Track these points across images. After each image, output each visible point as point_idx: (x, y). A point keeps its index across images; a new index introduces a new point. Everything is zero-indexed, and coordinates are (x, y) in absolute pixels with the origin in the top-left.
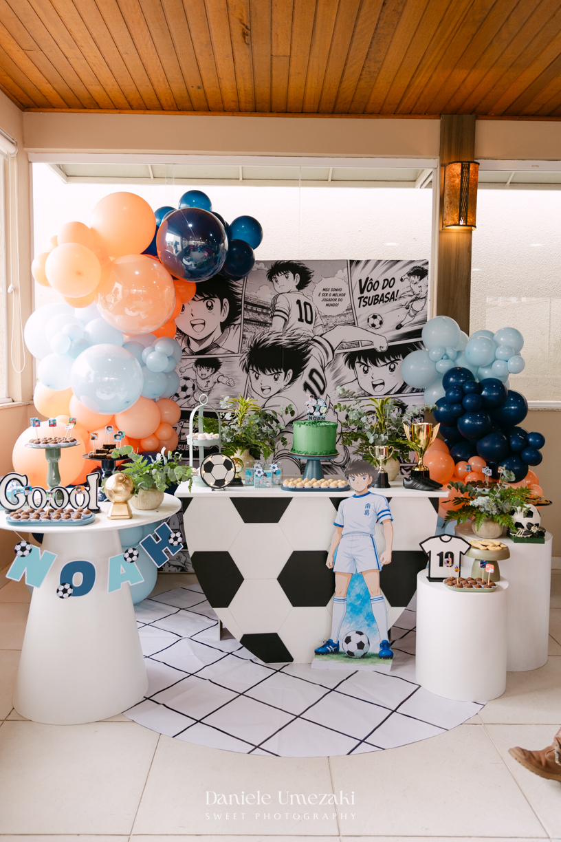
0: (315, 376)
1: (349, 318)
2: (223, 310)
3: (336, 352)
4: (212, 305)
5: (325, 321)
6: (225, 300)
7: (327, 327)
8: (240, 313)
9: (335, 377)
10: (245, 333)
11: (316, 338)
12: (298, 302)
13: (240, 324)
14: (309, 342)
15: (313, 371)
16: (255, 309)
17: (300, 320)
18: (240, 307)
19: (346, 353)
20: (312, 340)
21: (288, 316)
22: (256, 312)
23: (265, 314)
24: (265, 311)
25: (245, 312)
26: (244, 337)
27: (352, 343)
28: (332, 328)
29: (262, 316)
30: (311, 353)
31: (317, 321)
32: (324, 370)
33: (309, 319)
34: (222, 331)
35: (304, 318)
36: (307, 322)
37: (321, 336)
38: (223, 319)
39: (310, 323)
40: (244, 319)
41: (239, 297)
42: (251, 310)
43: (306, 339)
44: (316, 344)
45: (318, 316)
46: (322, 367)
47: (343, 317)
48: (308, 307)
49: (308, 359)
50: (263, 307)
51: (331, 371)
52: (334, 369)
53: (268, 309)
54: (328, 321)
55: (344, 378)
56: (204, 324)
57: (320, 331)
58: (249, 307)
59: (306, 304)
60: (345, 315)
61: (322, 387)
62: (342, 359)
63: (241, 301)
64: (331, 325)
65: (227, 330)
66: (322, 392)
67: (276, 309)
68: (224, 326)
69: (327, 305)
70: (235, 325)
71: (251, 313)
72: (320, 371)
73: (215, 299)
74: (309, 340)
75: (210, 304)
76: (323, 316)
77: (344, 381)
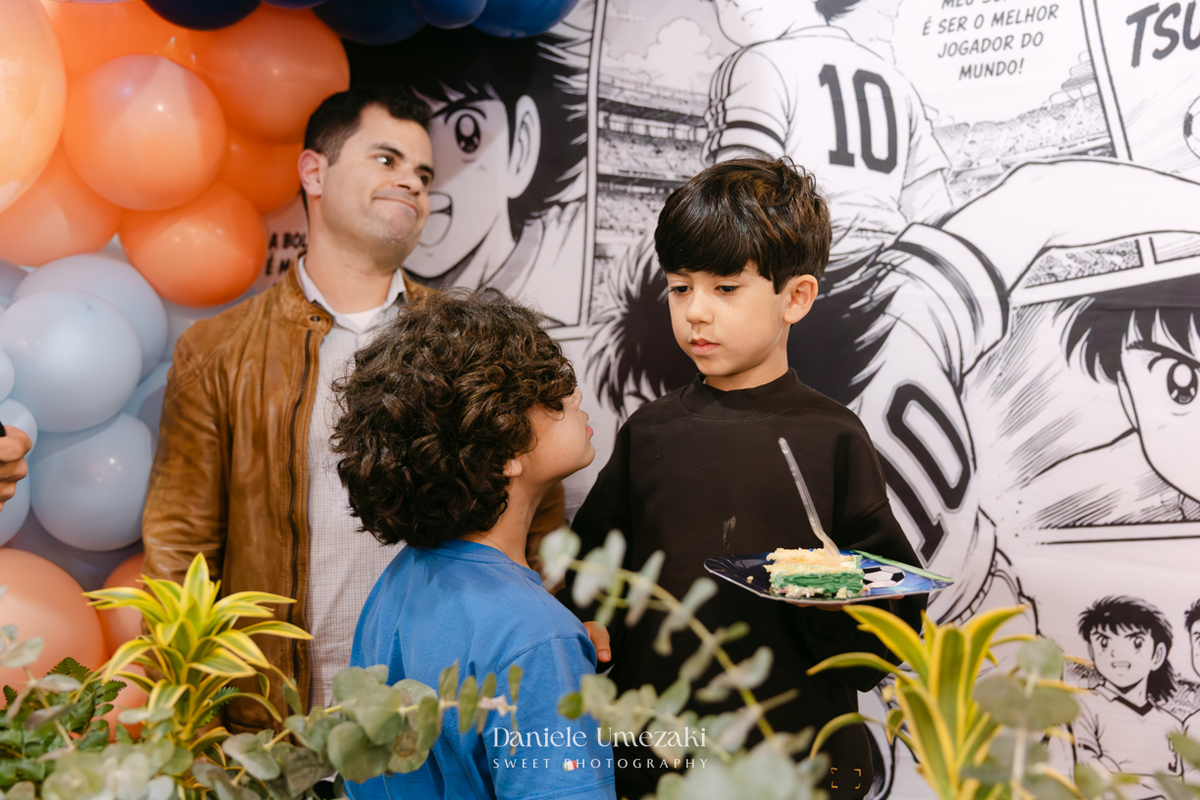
0: (916, 418)
1: (1085, 125)
2: (517, 145)
3: (1018, 298)
4: (477, 132)
5: (956, 153)
6: (526, 106)
7: (969, 177)
8: (582, 151)
9: (1017, 419)
10: (603, 237)
11: (914, 236)
12: (829, 76)
13: (583, 199)
14: (884, 258)
15: (907, 393)
16: (639, 126)
17: (841, 157)
18: (582, 125)
19: (1069, 301)
20: (899, 246)
21: (783, 145)
22: (648, 139)
23: (682, 146)
24: (682, 132)
25: (604, 146)
26: (600, 255)
27: (1099, 248)
28: (993, 183)
29: (671, 154)
30: (894, 308)
31: (920, 154)
32: (958, 390)
33: (880, 151)
34: (517, 233)
35: (854, 146)
36: (873, 163)
37: (939, 225)
38: (517, 183)
39: (886, 166)
40: (601, 178)
41: (577, 83)
42: (627, 135)
43: (868, 244)
44: (916, 264)
45: (923, 129)
46: (949, 374)
47: (1047, 124)
48: (872, 92)
49: (880, 342)
50: (674, 118)
51: (999, 391)
52: (1008, 384)
53: (692, 120)
54: (975, 151)
55: (1063, 425)
56: (448, 211)
57: (933, 199)
58: (618, 123)
59: (862, 78)
60: (1057, 112)
61: (952, 470)
62: (1049, 332)
63: (584, 99)
64: (989, 166)
65: (532, 230)
66: (953, 497)
67: (731, 117)
68: (524, 211)
69: (966, 72)
70: (563, 205)
71: (624, 149)
72: (942, 393)
73: (485, 105)
74: (880, 250)
75: (467, 128)
76: (946, 130)
77: (1069, 441)
